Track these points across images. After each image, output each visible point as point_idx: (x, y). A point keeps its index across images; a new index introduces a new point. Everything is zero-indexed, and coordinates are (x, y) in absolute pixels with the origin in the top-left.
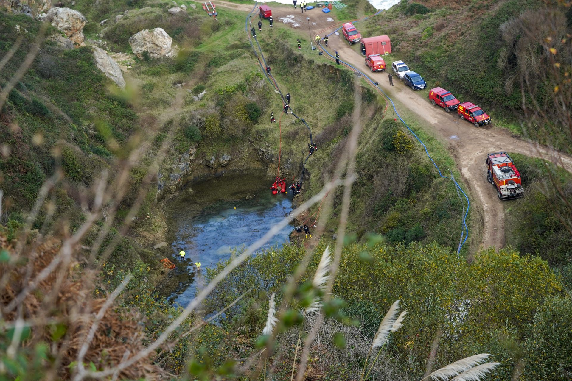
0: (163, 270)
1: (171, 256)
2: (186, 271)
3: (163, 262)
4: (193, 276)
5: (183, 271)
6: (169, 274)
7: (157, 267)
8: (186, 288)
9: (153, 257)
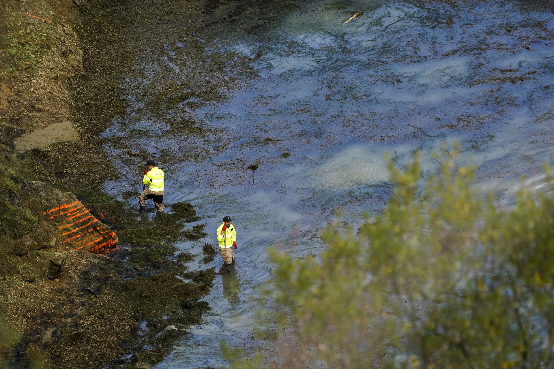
0: (59, 255)
1: (97, 190)
2: (169, 266)
3: (59, 219)
4: (205, 290)
5: (156, 266)
6: (85, 275)
7: (28, 241)
8: (169, 348)
9: (12, 195)
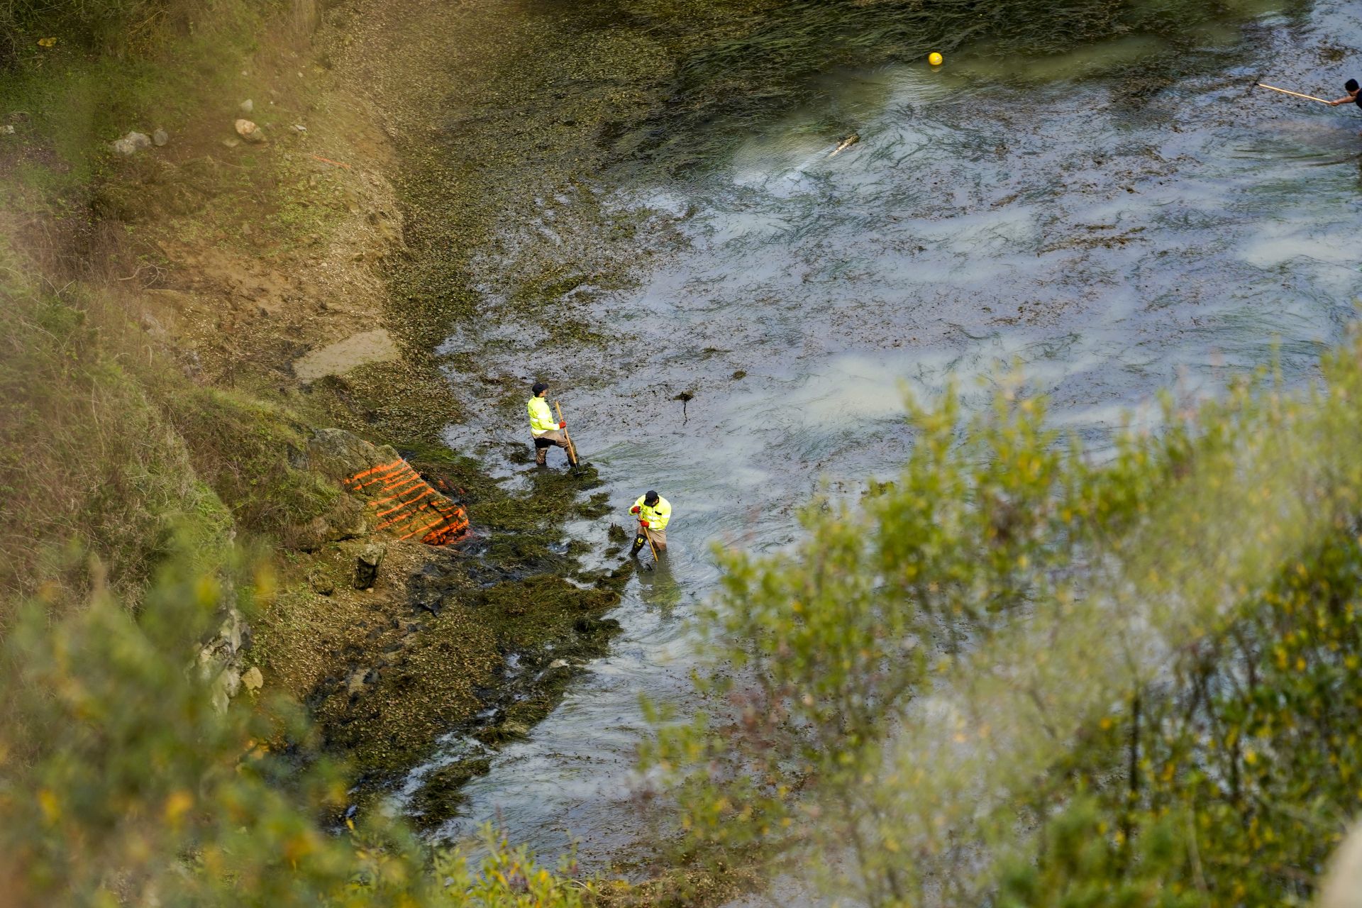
0: (371, 549)
1: (432, 439)
2: (553, 562)
3: (370, 491)
4: (612, 599)
5: (531, 563)
6: (416, 582)
7: (321, 527)
8: (557, 696)
9: (292, 451)
